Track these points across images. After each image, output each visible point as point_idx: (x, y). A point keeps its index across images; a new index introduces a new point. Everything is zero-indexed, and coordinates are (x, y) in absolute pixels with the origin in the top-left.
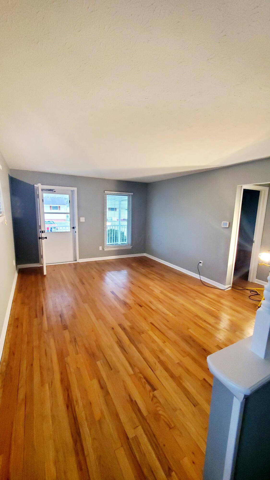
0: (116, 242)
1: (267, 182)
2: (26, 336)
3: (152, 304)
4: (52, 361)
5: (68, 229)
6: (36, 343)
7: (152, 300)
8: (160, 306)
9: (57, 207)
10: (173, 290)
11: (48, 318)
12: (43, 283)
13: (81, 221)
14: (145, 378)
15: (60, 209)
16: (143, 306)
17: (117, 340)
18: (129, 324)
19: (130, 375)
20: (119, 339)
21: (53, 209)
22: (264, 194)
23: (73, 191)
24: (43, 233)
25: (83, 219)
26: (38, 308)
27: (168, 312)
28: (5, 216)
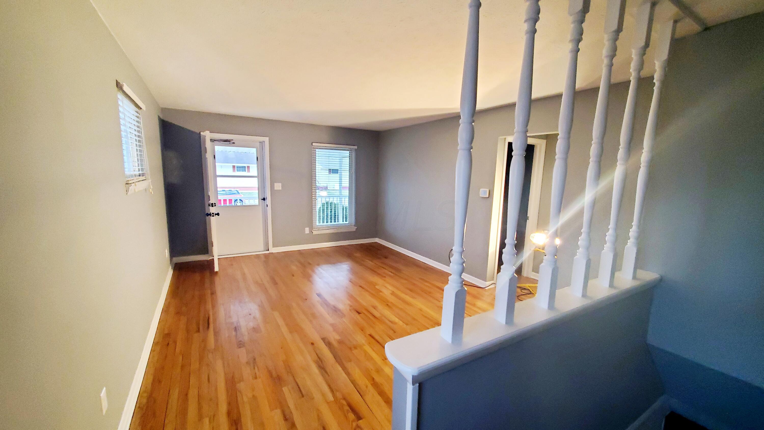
0: (335, 221)
1: (544, 132)
2: (181, 358)
3: (376, 310)
4: (216, 389)
5: (256, 202)
6: (195, 365)
7: (377, 303)
8: (387, 313)
9: (245, 167)
10: (411, 290)
11: (216, 333)
12: (212, 283)
13: (275, 189)
14: (350, 405)
15: (249, 171)
16: (362, 312)
17: (316, 358)
18: (338, 337)
19: (329, 403)
20: (319, 358)
21: (237, 171)
22: (540, 150)
23: (263, 143)
24: (212, 206)
25: (278, 186)
26: (201, 318)
27: (397, 320)
28: (150, 181)
